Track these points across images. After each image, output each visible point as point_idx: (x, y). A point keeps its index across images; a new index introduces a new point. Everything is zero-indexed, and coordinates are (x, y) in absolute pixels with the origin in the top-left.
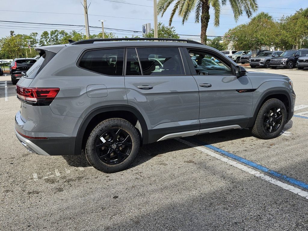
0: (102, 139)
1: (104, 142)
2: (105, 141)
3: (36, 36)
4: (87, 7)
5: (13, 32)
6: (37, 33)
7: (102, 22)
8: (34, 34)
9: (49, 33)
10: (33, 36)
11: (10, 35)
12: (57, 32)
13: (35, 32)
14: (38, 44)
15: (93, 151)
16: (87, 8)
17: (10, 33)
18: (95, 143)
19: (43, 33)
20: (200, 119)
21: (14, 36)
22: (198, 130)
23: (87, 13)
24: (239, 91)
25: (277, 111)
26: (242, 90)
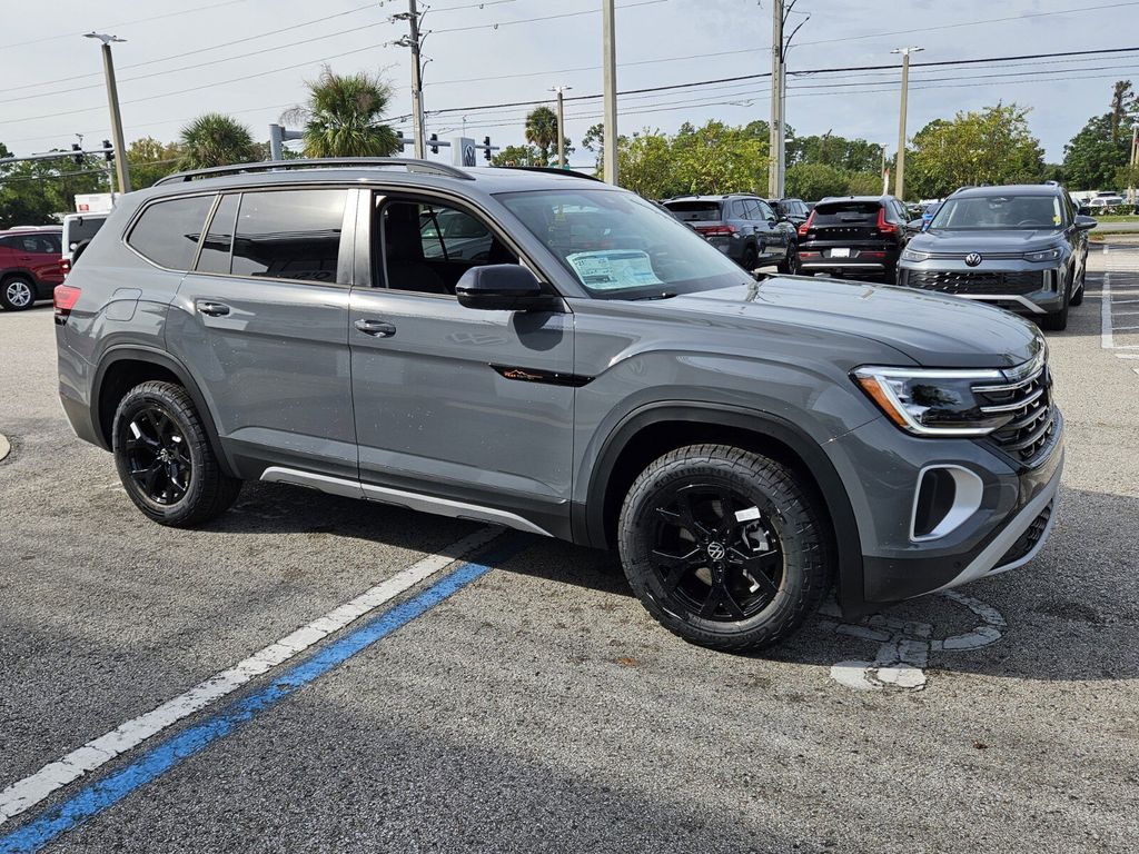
0: (134, 428)
1: (137, 437)
2: (140, 435)
5: (1128, 85)
11: (1112, 97)
17: (1114, 90)
20: (360, 444)
21: (1129, 100)
22: (359, 485)
24: (501, 369)
25: (736, 513)
26: (520, 369)
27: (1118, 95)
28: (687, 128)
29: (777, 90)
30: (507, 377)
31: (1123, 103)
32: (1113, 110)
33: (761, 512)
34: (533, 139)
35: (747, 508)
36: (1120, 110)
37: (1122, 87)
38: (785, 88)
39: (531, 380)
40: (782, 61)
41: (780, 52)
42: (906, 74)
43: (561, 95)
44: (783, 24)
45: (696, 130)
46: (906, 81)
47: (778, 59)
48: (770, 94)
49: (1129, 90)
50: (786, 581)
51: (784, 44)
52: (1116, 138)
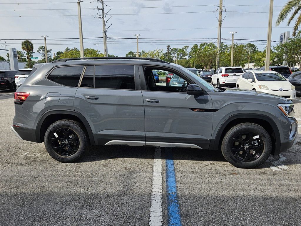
0: (55, 134)
1: (56, 137)
2: (58, 136)
3: (187, 49)
4: (221, 20)
5: (170, 46)
6: (188, 47)
7: (233, 34)
8: (185, 47)
9: (199, 46)
10: (185, 49)
11: (167, 49)
12: (206, 45)
13: (187, 46)
14: (188, 56)
15: (47, 142)
16: (221, 22)
17: (167, 47)
18: (49, 136)
19: (193, 46)
20: (146, 131)
21: (170, 50)
22: (144, 142)
23: (220, 26)
24: (192, 109)
25: (254, 137)
26: (198, 109)
27: (168, 48)
28: (67, 49)
29: (105, 42)
30: (194, 111)
31: (169, 50)
32: (167, 52)
33: (259, 136)
34: (24, 49)
35: (255, 136)
36: (168, 52)
37: (169, 47)
38: (107, 41)
39: (201, 111)
40: (106, 35)
41: (105, 32)
42: (138, 40)
43: (45, 38)
44: (105, 26)
45: (70, 49)
46: (138, 42)
47: (105, 34)
48: (103, 42)
49: (170, 47)
50: (265, 150)
51: (106, 30)
52: (168, 58)
